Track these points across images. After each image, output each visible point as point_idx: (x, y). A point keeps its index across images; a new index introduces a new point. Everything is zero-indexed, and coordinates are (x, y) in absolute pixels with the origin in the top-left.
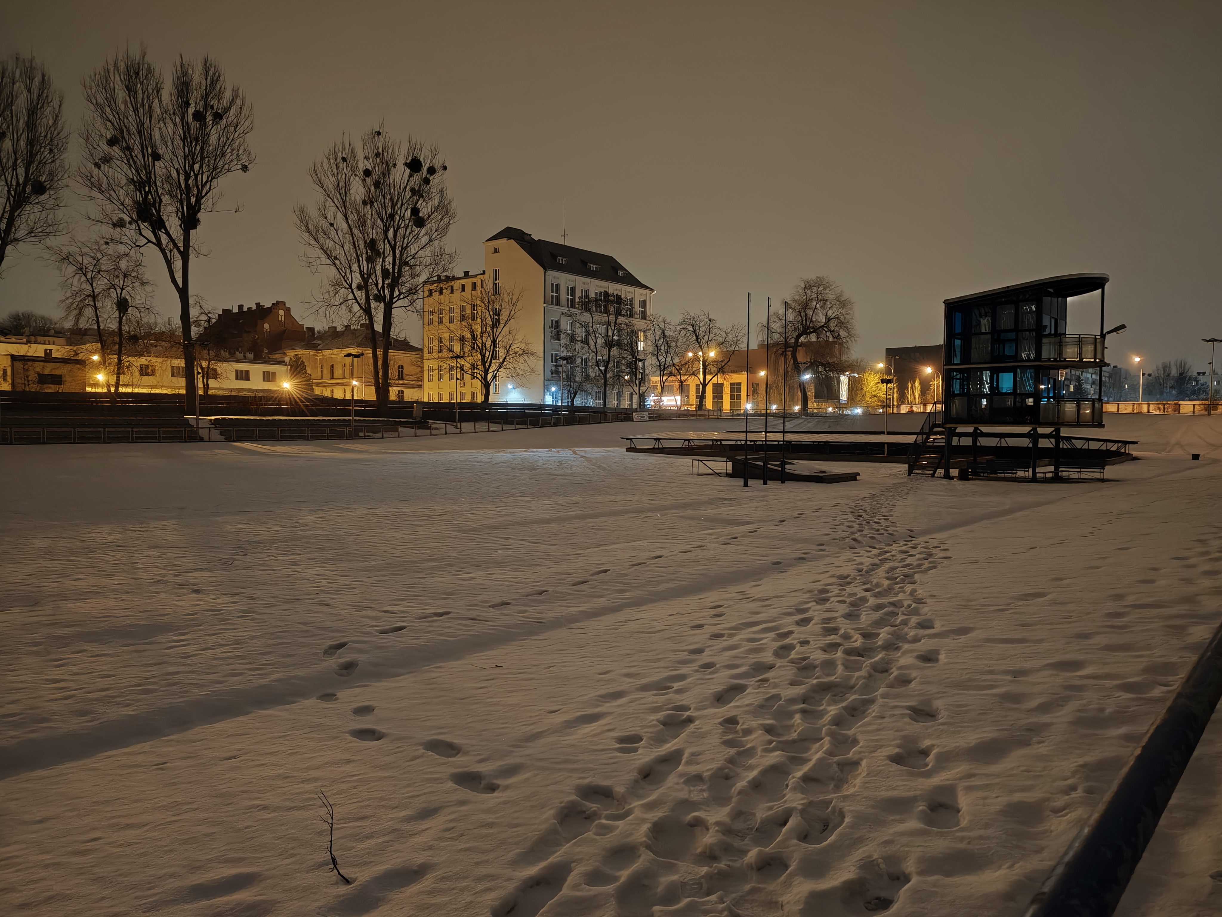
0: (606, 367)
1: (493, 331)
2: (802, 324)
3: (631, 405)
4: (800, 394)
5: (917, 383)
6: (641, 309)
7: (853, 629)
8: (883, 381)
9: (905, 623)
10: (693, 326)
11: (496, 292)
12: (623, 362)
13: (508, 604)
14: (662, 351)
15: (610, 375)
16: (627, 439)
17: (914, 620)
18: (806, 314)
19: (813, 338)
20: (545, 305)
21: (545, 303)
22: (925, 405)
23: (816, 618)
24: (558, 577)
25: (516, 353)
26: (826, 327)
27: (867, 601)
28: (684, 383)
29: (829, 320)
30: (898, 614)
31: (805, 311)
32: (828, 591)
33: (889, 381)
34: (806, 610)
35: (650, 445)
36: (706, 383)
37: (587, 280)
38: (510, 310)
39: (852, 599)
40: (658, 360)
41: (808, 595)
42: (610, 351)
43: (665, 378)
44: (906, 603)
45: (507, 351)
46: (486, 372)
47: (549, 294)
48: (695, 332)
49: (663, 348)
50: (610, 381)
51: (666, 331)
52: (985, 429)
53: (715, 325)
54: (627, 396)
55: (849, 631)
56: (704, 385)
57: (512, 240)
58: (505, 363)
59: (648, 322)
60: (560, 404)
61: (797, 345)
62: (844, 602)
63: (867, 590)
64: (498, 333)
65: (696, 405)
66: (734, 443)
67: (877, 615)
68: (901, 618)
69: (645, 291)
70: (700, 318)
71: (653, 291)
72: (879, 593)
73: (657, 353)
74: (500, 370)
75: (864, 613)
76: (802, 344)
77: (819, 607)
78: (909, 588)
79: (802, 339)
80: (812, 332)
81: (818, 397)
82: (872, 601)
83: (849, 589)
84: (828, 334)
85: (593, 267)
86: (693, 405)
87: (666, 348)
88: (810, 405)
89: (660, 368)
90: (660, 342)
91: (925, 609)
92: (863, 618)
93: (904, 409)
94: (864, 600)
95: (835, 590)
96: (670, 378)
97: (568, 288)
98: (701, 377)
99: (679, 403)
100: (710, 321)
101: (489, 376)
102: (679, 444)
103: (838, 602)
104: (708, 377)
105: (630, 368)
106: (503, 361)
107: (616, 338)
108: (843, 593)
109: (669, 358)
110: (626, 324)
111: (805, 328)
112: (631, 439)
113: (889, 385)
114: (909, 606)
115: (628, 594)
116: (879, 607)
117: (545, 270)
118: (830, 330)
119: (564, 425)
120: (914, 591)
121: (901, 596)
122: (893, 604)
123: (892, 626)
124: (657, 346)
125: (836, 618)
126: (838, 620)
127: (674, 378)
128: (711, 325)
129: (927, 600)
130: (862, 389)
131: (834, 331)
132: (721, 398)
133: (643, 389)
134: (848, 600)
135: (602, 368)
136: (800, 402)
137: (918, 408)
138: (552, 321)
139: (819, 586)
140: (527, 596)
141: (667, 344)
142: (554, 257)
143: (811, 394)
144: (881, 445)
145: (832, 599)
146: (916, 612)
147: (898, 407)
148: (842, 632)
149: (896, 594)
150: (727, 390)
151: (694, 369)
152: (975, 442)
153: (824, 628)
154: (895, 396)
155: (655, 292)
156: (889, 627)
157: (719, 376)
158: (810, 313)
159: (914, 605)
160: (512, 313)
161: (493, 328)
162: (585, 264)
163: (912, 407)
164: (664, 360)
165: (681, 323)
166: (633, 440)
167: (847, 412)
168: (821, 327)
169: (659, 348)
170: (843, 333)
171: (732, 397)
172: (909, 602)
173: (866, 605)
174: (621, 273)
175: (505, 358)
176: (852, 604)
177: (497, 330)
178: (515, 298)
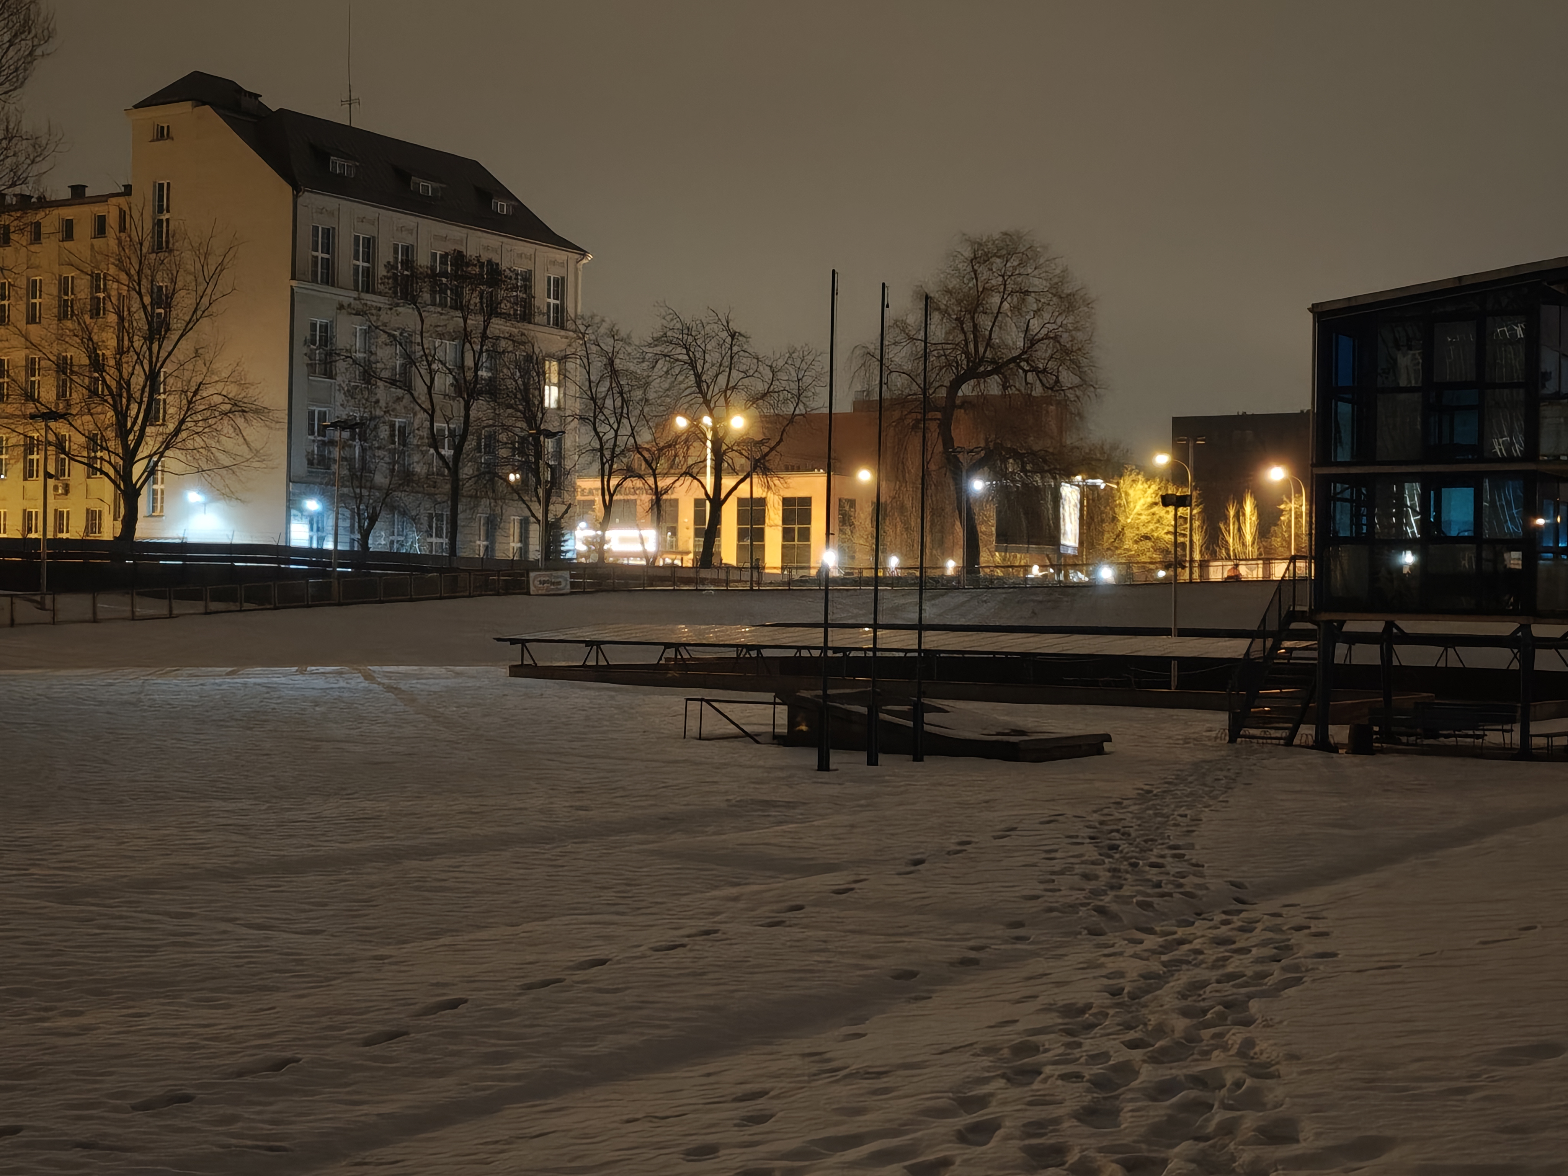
0: (458, 450)
1: (150, 349)
2: (967, 353)
3: (524, 550)
4: (959, 531)
5: (1249, 506)
6: (552, 301)
7: (1100, 1150)
8: (1166, 501)
9: (1228, 1129)
10: (688, 350)
11: (160, 243)
12: (503, 437)
13: (187, 1099)
14: (606, 412)
15: (467, 470)
16: (513, 642)
17: (1250, 1120)
18: (975, 326)
19: (993, 386)
20: (294, 283)
21: (293, 278)
22: (1268, 560)
23: (1007, 1123)
24: (325, 1021)
25: (211, 407)
26: (1027, 361)
27: (1137, 1073)
28: (665, 497)
29: (1032, 342)
30: (1212, 1106)
31: (973, 318)
32: (1035, 1049)
33: (1181, 501)
34: (982, 1102)
35: (575, 658)
36: (723, 496)
37: (409, 220)
38: (200, 293)
39: (1097, 1069)
40: (597, 433)
41: (985, 1061)
42: (467, 408)
43: (614, 482)
44: (1229, 1078)
45: (190, 402)
46: (130, 457)
47: (306, 253)
48: (692, 364)
49: (609, 402)
50: (468, 487)
51: (617, 361)
52: (1409, 625)
53: (745, 347)
54: (514, 529)
55: (1091, 1153)
56: (717, 502)
57: (207, 107)
58: (184, 435)
59: (571, 333)
60: (329, 545)
61: (951, 405)
62: (1078, 1076)
63: (1133, 1045)
64: (163, 354)
65: (695, 553)
66: (791, 653)
67: (1160, 1111)
68: (1219, 1116)
69: (561, 255)
70: (707, 328)
71: (583, 253)
72: (1163, 1051)
73: (595, 417)
74: (167, 453)
75: (1130, 1106)
76: (967, 403)
77: (1015, 1092)
78: (1236, 1036)
79: (966, 390)
80: (989, 374)
81: (1005, 537)
82: (1147, 1074)
83: (1089, 1044)
84: (1030, 377)
85: (426, 186)
86: (688, 553)
87: (618, 403)
88: (984, 557)
89: (602, 456)
90: (603, 389)
91: (1275, 1092)
92: (1126, 1119)
93: (1218, 572)
94: (1126, 1070)
95: (1054, 1044)
96: (628, 483)
97: (357, 238)
98: (709, 481)
99: (651, 547)
100: (733, 336)
101: (138, 469)
102: (651, 657)
103: (1062, 1077)
104: (728, 482)
105: (522, 453)
106: (177, 431)
107: (484, 373)
108: (1077, 1052)
109: (625, 430)
110: (510, 338)
111: (974, 362)
112: (523, 642)
113: (1181, 510)
114: (1238, 1084)
115: (516, 1066)
116: (1164, 1090)
117: (297, 189)
118: (1035, 369)
119: (340, 604)
120: (1249, 1043)
121: (1217, 1059)
122: (1198, 1081)
123: (1198, 1139)
124: (593, 399)
125: (1056, 1121)
126: (1066, 1125)
127: (638, 483)
128: (735, 349)
129: (1283, 1069)
130: (1114, 519)
131: (1044, 370)
132: (759, 535)
133: (556, 509)
134: (1089, 1072)
135: (447, 452)
136: (960, 552)
137: (1252, 571)
138: (314, 325)
139: (1012, 1035)
140: (240, 1074)
141: (621, 394)
142: (321, 156)
143: (987, 528)
144: (1162, 662)
145: (1048, 1070)
146: (1253, 1101)
147: (1204, 565)
148: (1073, 1158)
149: (1206, 1054)
150: (774, 516)
151: (690, 461)
152: (1387, 655)
153: (1027, 1149)
154: (1197, 538)
155: (590, 257)
156: (1190, 1142)
157: (755, 477)
158: (985, 322)
159: (1249, 1082)
160: (205, 301)
161: (149, 339)
162: (403, 176)
163: (1237, 565)
164: (612, 434)
165: (657, 341)
166: (527, 644)
167: (1078, 577)
168: (1013, 360)
169: (599, 402)
170: (1067, 378)
171: (787, 534)
172: (1238, 1074)
173: (1135, 1084)
174: (502, 206)
175: (182, 422)
176: (1098, 1083)
177: (160, 347)
178: (213, 263)
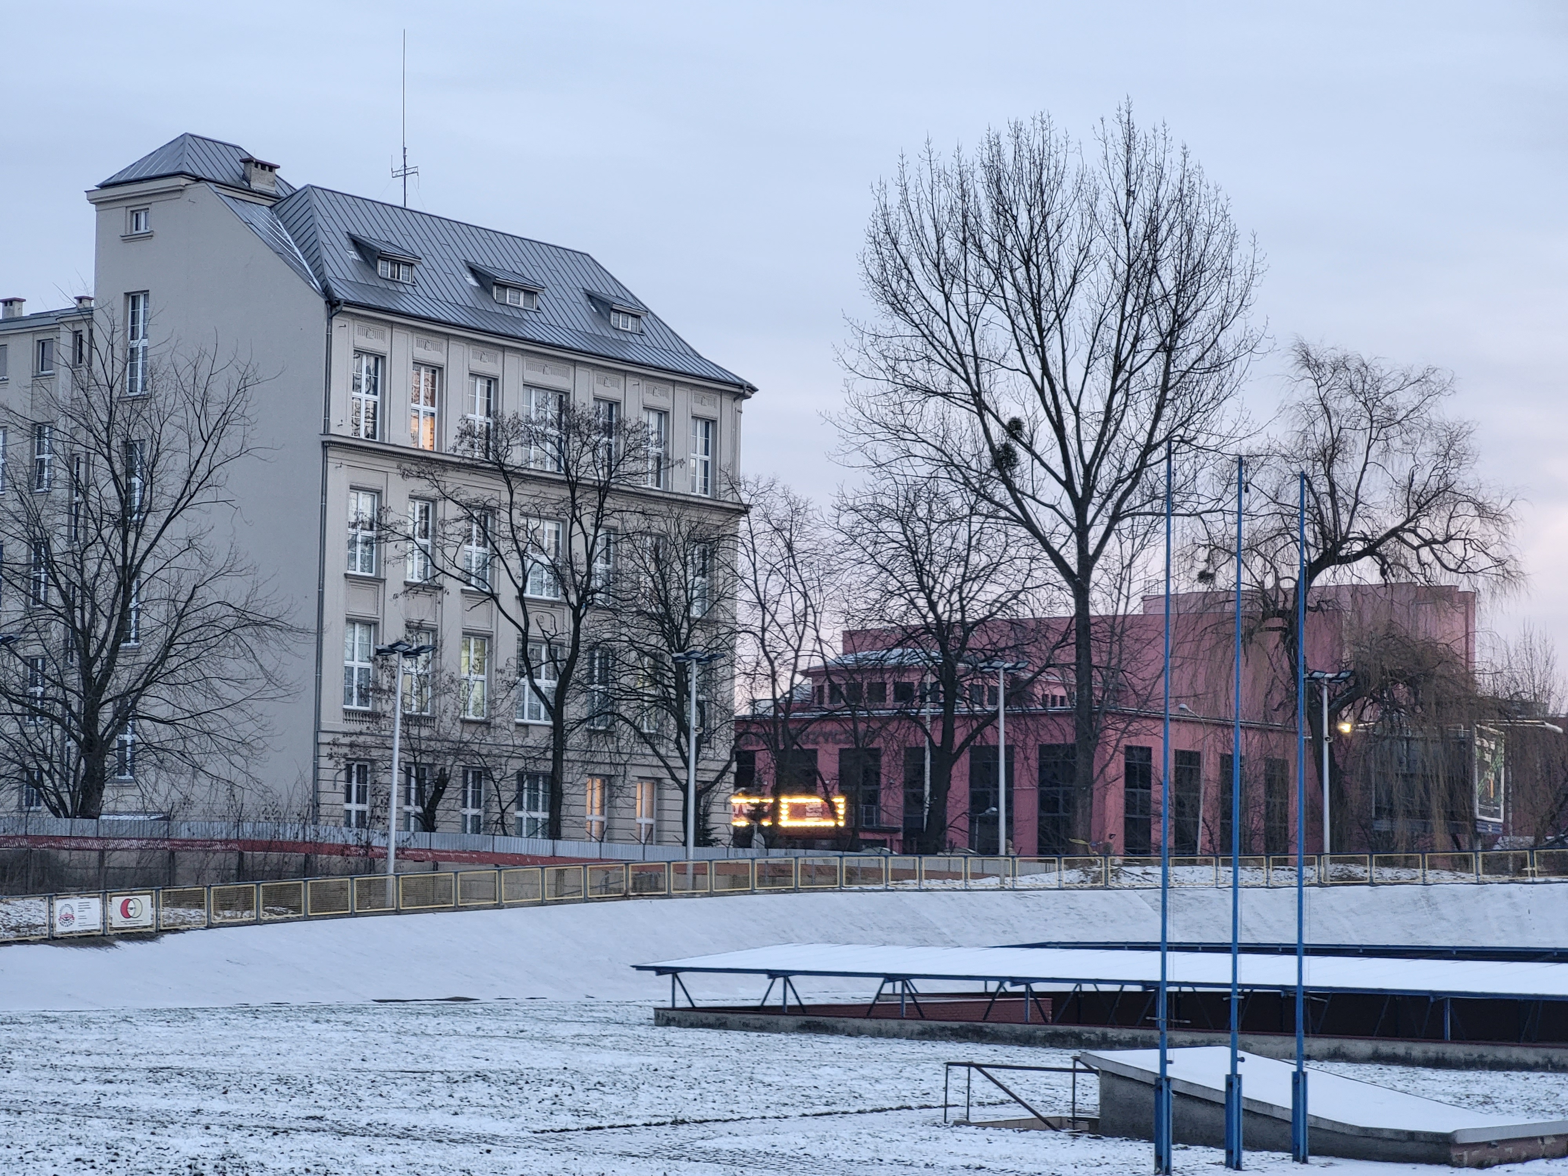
0: (564, 679)
1: (124, 538)
6: (699, 456)
11: (132, 384)
15: (575, 710)
16: (660, 971)
20: (327, 438)
21: (326, 430)
26: (1415, 532)
29: (1421, 504)
31: (1328, 474)
38: (196, 454)
42: (577, 619)
45: (180, 616)
46: (94, 696)
47: (348, 393)
50: (576, 735)
54: (642, 794)
57: (204, 187)
58: (172, 663)
59: (729, 506)
61: (1300, 605)
64: (143, 546)
74: (151, 690)
97: (418, 371)
112: (674, 971)
117: (331, 301)
118: (1428, 544)
119: (398, 912)
135: (547, 683)
142: (366, 254)
150: (1027, 774)
160: (203, 467)
161: (123, 523)
162: (482, 280)
166: (679, 974)
174: (625, 321)
175: (170, 644)
177: (138, 535)
178: (215, 411)
